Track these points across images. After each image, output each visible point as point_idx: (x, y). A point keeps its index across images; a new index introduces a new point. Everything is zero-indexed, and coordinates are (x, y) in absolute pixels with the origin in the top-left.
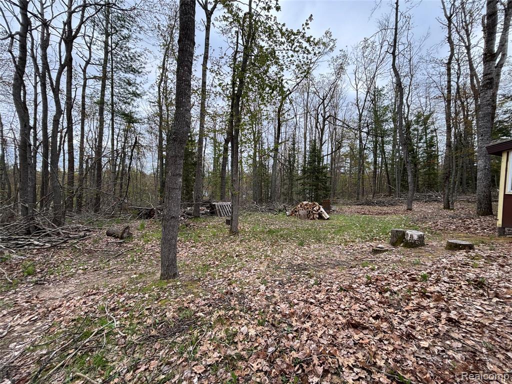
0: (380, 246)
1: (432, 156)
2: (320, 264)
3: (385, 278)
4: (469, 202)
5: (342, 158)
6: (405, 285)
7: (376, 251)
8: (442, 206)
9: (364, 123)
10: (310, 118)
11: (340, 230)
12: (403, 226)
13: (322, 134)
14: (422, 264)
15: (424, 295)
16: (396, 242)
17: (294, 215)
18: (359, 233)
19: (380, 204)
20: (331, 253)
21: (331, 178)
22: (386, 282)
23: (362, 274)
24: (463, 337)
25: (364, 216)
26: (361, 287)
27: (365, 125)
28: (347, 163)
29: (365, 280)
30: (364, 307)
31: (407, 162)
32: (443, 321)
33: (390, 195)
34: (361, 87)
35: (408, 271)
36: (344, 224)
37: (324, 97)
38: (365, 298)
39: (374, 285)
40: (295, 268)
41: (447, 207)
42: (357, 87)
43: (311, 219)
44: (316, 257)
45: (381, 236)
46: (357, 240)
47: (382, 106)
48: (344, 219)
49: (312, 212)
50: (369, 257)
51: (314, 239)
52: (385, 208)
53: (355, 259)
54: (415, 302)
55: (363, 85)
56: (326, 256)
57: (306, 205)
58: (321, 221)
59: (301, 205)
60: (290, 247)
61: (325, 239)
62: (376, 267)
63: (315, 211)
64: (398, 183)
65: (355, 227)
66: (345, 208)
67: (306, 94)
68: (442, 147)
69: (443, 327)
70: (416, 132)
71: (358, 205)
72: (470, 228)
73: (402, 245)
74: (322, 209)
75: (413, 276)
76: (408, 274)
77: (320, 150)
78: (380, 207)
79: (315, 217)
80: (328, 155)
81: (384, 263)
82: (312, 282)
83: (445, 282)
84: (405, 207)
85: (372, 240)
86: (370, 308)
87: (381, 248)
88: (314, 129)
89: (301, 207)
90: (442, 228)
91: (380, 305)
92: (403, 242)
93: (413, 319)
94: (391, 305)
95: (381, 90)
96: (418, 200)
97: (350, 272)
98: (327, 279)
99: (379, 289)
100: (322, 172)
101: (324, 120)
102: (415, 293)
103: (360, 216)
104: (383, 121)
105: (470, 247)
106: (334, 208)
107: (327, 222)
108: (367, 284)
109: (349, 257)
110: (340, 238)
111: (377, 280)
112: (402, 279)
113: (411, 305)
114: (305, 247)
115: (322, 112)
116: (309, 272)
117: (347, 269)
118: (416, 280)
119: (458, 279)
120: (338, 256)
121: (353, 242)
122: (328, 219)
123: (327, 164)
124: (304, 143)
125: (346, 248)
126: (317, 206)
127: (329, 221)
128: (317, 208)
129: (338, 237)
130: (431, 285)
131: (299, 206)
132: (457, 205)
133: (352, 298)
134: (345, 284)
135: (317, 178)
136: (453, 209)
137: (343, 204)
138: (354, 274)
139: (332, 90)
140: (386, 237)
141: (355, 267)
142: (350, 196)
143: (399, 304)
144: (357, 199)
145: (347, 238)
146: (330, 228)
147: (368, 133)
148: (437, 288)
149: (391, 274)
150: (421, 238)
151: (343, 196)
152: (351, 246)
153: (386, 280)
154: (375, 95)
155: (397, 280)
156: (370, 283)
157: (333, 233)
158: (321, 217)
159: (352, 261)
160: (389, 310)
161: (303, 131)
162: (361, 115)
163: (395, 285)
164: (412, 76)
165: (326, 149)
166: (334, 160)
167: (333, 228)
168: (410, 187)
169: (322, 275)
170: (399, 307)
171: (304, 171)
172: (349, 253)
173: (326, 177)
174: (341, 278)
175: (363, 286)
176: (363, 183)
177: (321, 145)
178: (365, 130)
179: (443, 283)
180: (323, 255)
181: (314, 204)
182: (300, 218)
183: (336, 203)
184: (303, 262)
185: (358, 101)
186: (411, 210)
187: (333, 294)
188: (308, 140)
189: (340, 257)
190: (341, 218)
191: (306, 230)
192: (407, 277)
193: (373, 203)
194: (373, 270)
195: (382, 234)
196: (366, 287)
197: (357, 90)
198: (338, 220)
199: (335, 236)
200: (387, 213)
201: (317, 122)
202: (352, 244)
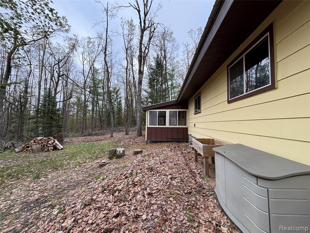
0: (103, 161)
1: (120, 109)
2: (60, 190)
3: (112, 182)
4: (133, 131)
5: (71, 105)
6: (124, 182)
7: (102, 166)
8: (125, 134)
9: (87, 86)
10: (45, 72)
11: (73, 156)
12: (111, 146)
13: (57, 86)
14: (127, 166)
15: (135, 185)
16: (112, 157)
17: (25, 150)
18: (88, 156)
19: (97, 135)
20: (69, 176)
21: (63, 118)
22: (113, 185)
23: (96, 185)
24: (156, 200)
25: (88, 143)
26: (100, 196)
27: (88, 87)
28: (75, 109)
29: (100, 189)
30: (106, 212)
31: (111, 111)
32: (147, 197)
33: (101, 129)
34: (86, 64)
35: (123, 173)
36: (75, 151)
37: (59, 60)
38: (105, 204)
39: (107, 190)
40: (32, 205)
41: (127, 134)
42: (83, 63)
43: (46, 152)
44: (55, 185)
45: (102, 155)
46: (87, 161)
47: (98, 79)
48: (75, 147)
49: (47, 145)
50: (98, 171)
51: (50, 169)
52: (100, 137)
53: (89, 175)
54: (132, 192)
55: (87, 63)
56: (65, 180)
57: (40, 140)
58: (56, 152)
59: (34, 141)
60: (23, 184)
61: (62, 166)
62: (105, 177)
63: (50, 144)
64: (106, 123)
65: (84, 151)
66: (74, 139)
67: (42, 53)
68: (123, 105)
69: (147, 200)
70: (113, 97)
71: (83, 136)
72: (137, 142)
73: (115, 157)
74: (57, 142)
75: (126, 175)
76: (123, 175)
77: (55, 98)
78: (97, 137)
79: (49, 149)
80: (60, 102)
81: (109, 172)
82: (56, 211)
83: (140, 173)
84: (109, 135)
85: (97, 158)
86: (110, 210)
87: (105, 163)
88: (49, 80)
89: (34, 142)
90: (128, 144)
91: (115, 204)
92: (115, 156)
93: (134, 203)
94: (121, 200)
95: (98, 70)
96: (115, 131)
97: (89, 187)
98: (70, 202)
99: (112, 192)
100: (56, 114)
101: (59, 76)
102: (130, 186)
103: (85, 143)
104: (98, 87)
105: (141, 152)
106: (66, 140)
107: (61, 152)
108: (103, 192)
109: (85, 175)
110: (75, 162)
111: (108, 186)
112: (121, 180)
113: (131, 194)
114: (41, 179)
115: (57, 70)
116: (50, 203)
117: (86, 186)
118: (128, 177)
119: (143, 170)
120: (76, 177)
121: (84, 163)
122: (62, 149)
123: (59, 108)
124: (38, 89)
125: (80, 169)
126: (52, 140)
127: (63, 150)
128: (52, 141)
129: (72, 161)
130: (135, 178)
131: (32, 141)
132: (130, 133)
133: (95, 209)
134: (87, 199)
135: (51, 118)
136: (129, 135)
137: (73, 137)
138: (92, 188)
139: (66, 58)
140: (105, 155)
141: (91, 182)
142: (77, 131)
143: (125, 197)
144: (82, 133)
145: (80, 160)
146: (64, 156)
147: (90, 92)
148: (138, 178)
149: (115, 179)
150: (124, 151)
151: (72, 131)
152: (84, 166)
153: (113, 183)
154: (94, 71)
155: (119, 181)
156: (105, 190)
157: (68, 159)
158: (55, 148)
159: (88, 177)
160: (121, 205)
161: (37, 79)
162: (85, 81)
163: (119, 185)
164: (112, 69)
165: (59, 97)
166: (66, 106)
167: (67, 155)
168: (113, 125)
169: (64, 200)
170: (125, 200)
171: (37, 111)
172: (84, 172)
173: (59, 117)
174: (82, 196)
175: (101, 195)
176: (86, 122)
177: (56, 94)
178: (88, 90)
179: (139, 174)
180: (62, 181)
181: (49, 139)
182: (33, 152)
183: (67, 136)
184: (42, 194)
185: (84, 71)
186: (112, 137)
187: (79, 213)
188: (43, 87)
189: (77, 178)
190: (73, 147)
191: (41, 163)
192: (123, 177)
193: (92, 134)
194: (103, 179)
195: (102, 153)
196: (103, 194)
197: (83, 65)
198: (70, 149)
199: (70, 161)
200: (101, 140)
201: (52, 76)
202: (84, 165)
